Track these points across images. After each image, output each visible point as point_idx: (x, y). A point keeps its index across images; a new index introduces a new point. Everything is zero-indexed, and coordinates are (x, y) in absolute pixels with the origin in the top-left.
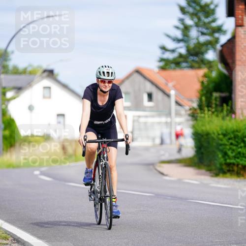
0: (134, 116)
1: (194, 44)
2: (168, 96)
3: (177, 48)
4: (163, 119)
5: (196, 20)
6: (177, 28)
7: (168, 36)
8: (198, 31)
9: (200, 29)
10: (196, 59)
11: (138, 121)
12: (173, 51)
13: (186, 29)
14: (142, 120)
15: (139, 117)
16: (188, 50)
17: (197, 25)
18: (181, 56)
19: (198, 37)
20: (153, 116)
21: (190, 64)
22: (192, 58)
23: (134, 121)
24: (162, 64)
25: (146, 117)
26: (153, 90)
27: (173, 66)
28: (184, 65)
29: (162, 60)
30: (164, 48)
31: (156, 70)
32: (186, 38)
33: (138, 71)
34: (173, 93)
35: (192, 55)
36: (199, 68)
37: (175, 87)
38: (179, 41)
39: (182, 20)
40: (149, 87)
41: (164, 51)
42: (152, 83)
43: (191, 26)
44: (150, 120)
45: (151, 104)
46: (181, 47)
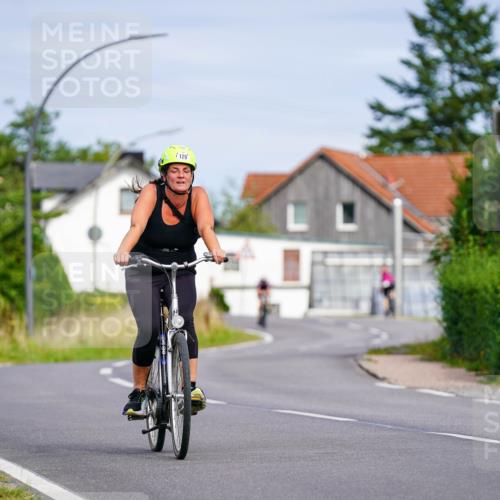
0: (314, 253)
1: (443, 99)
2: (389, 210)
3: (406, 109)
4: (378, 261)
5: (448, 48)
6: (407, 63)
7: (389, 82)
8: (453, 72)
9: (457, 67)
10: (448, 131)
11: (323, 263)
12: (399, 114)
13: (427, 67)
14: (332, 261)
15: (326, 254)
16: (431, 114)
17: (451, 59)
18: (414, 124)
19: (453, 83)
20: (355, 253)
21: (433, 143)
22: (437, 129)
23: (313, 264)
24: (375, 142)
25: (340, 254)
26: (357, 197)
27: (398, 145)
28: (423, 143)
29: (375, 133)
30: (379, 108)
31: (364, 154)
32: (426, 87)
33: (323, 157)
34: (398, 203)
35: (439, 123)
36: (456, 150)
37: (401, 191)
38: (411, 92)
39: (418, 49)
40: (347, 192)
41: (379, 114)
42: (354, 181)
43: (438, 61)
44: (349, 261)
45: (351, 227)
46: (416, 107)
